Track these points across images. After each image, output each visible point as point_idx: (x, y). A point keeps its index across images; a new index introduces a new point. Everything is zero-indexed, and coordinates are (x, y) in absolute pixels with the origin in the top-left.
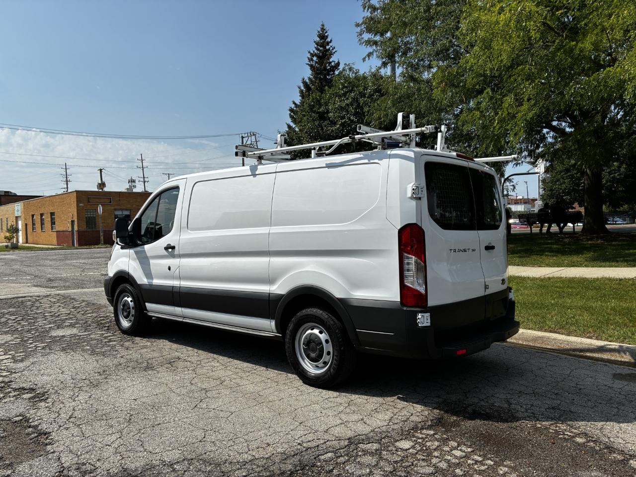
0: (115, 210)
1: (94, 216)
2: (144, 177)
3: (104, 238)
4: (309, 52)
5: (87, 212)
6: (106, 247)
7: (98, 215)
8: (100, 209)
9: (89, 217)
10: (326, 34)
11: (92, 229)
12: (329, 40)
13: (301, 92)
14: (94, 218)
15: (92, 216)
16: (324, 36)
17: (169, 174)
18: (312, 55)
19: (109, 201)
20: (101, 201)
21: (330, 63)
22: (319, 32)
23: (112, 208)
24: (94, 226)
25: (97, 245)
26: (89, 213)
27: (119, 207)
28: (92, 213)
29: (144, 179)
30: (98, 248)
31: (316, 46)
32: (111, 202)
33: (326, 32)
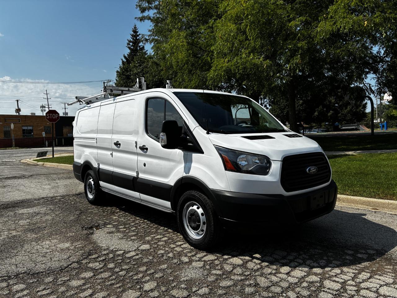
0: (23, 126)
1: (9, 130)
2: (48, 105)
3: (15, 143)
4: (128, 40)
5: (5, 128)
6: (16, 149)
7: (11, 130)
8: (12, 126)
9: (6, 131)
10: (137, 31)
11: (8, 138)
12: (138, 34)
13: (123, 62)
14: (9, 131)
15: (8, 130)
16: (136, 31)
17: (65, 103)
18: (130, 41)
19: (19, 121)
20: (13, 121)
21: (140, 46)
22: (133, 29)
23: (21, 125)
24: (9, 136)
25: (11, 147)
26: (6, 128)
27: (25, 125)
28: (8, 128)
29: (48, 106)
30: (11, 149)
31: (131, 37)
32: (20, 122)
33: (137, 29)
